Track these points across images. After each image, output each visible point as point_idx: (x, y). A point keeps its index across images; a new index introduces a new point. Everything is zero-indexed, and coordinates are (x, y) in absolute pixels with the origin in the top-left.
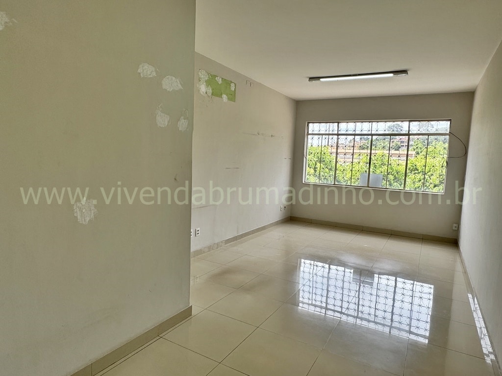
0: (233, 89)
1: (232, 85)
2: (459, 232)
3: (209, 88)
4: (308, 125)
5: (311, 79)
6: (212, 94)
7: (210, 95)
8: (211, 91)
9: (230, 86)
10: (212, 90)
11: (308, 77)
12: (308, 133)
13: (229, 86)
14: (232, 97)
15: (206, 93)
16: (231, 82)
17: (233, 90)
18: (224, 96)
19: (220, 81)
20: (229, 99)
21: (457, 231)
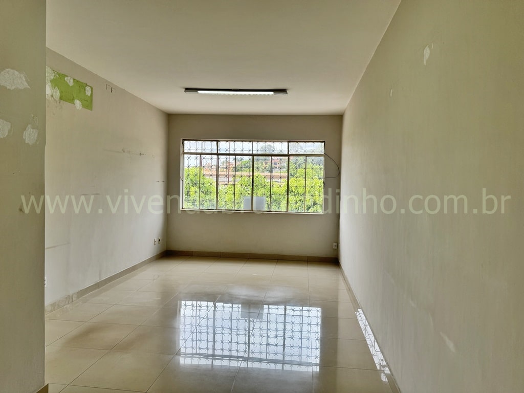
0: (88, 93)
1: (88, 89)
2: (339, 250)
3: (55, 90)
4: (183, 143)
5: (187, 89)
6: (61, 98)
7: (57, 99)
8: (58, 94)
9: (85, 90)
10: (60, 93)
11: (184, 88)
12: (183, 151)
13: (83, 90)
14: (88, 104)
15: (52, 96)
16: (87, 85)
17: (89, 95)
18: (78, 103)
19: (71, 83)
20: (83, 106)
21: (337, 250)
